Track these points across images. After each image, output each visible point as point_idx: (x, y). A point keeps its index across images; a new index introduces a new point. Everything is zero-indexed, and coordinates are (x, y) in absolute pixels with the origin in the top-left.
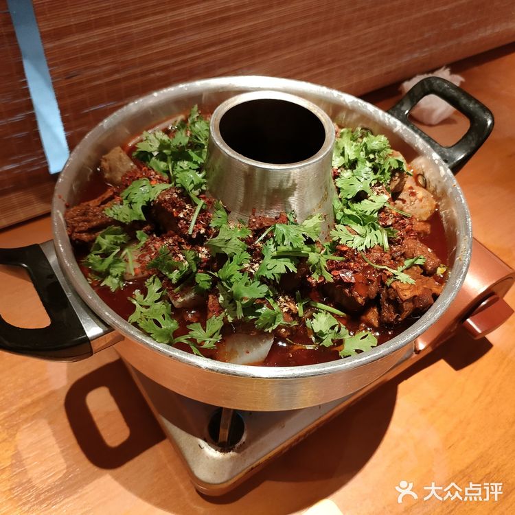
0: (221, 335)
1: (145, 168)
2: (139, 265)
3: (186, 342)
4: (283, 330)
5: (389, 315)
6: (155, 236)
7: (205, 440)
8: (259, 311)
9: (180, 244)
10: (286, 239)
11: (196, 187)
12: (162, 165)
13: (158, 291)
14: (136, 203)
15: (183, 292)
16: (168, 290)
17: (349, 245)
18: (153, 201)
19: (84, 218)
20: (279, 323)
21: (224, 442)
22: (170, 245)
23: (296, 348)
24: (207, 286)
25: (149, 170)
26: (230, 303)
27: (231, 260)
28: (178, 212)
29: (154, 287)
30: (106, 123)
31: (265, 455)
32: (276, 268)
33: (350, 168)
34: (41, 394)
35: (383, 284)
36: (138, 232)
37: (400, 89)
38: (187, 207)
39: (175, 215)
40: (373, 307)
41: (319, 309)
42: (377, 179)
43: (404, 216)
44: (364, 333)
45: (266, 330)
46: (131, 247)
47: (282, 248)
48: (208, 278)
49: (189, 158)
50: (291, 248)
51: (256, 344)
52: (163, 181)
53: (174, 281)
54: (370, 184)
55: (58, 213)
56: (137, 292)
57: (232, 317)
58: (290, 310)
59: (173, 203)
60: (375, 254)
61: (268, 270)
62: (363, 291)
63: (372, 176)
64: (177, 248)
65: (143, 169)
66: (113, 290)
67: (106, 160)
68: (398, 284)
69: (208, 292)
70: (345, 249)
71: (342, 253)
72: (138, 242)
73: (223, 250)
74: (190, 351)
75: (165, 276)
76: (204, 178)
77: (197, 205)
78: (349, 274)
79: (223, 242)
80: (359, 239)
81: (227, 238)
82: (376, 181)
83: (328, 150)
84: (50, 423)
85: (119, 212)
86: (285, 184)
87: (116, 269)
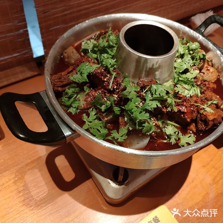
0: (127, 136)
1: (86, 57)
2: (86, 103)
3: (111, 139)
4: (153, 133)
5: (202, 127)
6: (92, 89)
7: (111, 180)
8: (143, 125)
9: (105, 93)
10: (157, 92)
11: (112, 67)
12: (95, 56)
13: (95, 115)
14: (84, 73)
15: (107, 116)
16: (100, 114)
17: (183, 94)
18: (92, 73)
19: (59, 80)
20: (153, 131)
21: (121, 181)
22: (100, 93)
23: (159, 142)
24: (118, 113)
25: (88, 58)
26: (130, 121)
27: (131, 101)
28: (104, 78)
29: (93, 113)
30: (66, 35)
31: (138, 187)
32: (152, 105)
33: (180, 58)
34: (35, 158)
35: (198, 112)
36: (85, 87)
37: (190, 20)
38: (108, 76)
39: (103, 79)
40: (193, 123)
41: (168, 123)
42: (194, 63)
43: (205, 80)
44: (189, 135)
45: (147, 134)
46: (81, 94)
47: (154, 96)
48: (119, 109)
49: (107, 53)
50: (159, 96)
51: (142, 140)
52: (95, 63)
53: (103, 110)
54: (191, 65)
55: (48, 78)
56: (84, 115)
57: (132, 128)
58: (156, 124)
59: (102, 74)
60: (194, 99)
61: (149, 106)
62: (190, 116)
63: (191, 62)
64: (103, 95)
65: (85, 58)
66: (73, 114)
67: (66, 53)
68: (206, 112)
69: (119, 116)
70: (182, 96)
71: (180, 98)
72: (85, 91)
73: (128, 96)
74: (113, 143)
75: (98, 108)
76: (115, 62)
77: (113, 75)
78: (184, 108)
79: (128, 93)
80: (187, 91)
81: (130, 91)
82: (193, 64)
83: (176, 49)
84: (40, 171)
85: (76, 78)
86: (155, 65)
87: (75, 104)
